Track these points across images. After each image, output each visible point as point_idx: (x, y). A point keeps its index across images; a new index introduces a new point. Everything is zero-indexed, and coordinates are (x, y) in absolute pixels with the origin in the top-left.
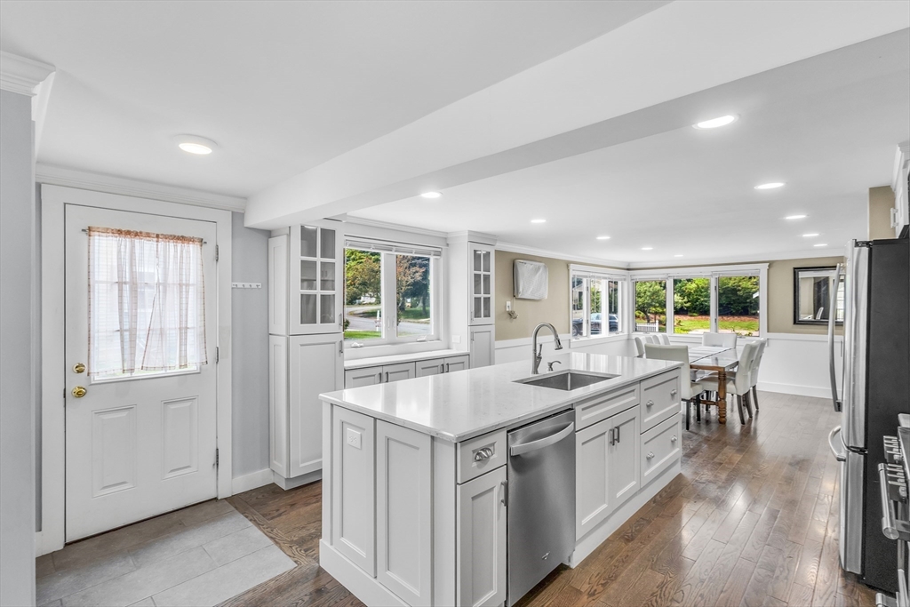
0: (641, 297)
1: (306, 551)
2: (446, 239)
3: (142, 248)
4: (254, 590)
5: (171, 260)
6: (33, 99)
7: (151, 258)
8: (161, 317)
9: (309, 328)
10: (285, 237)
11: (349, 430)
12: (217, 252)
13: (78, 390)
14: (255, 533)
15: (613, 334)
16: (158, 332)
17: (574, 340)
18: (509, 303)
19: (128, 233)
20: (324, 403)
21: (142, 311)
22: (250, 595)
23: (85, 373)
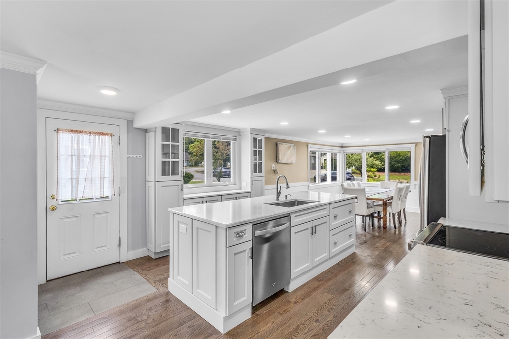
0: (357, 162)
1: (162, 284)
2: (239, 132)
3: (83, 139)
4: (137, 300)
5: (97, 144)
6: (37, 76)
7: (86, 142)
8: (91, 172)
9: (165, 178)
10: (153, 132)
11: (181, 225)
12: (120, 140)
13: (52, 207)
14: (138, 277)
15: (334, 182)
16: (90, 179)
17: (311, 185)
18: (274, 165)
19: (76, 131)
20: (170, 213)
21: (82, 169)
22: (135, 302)
23: (55, 199)
